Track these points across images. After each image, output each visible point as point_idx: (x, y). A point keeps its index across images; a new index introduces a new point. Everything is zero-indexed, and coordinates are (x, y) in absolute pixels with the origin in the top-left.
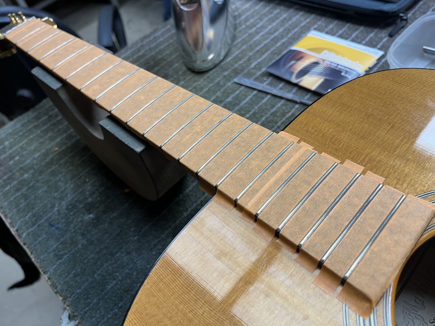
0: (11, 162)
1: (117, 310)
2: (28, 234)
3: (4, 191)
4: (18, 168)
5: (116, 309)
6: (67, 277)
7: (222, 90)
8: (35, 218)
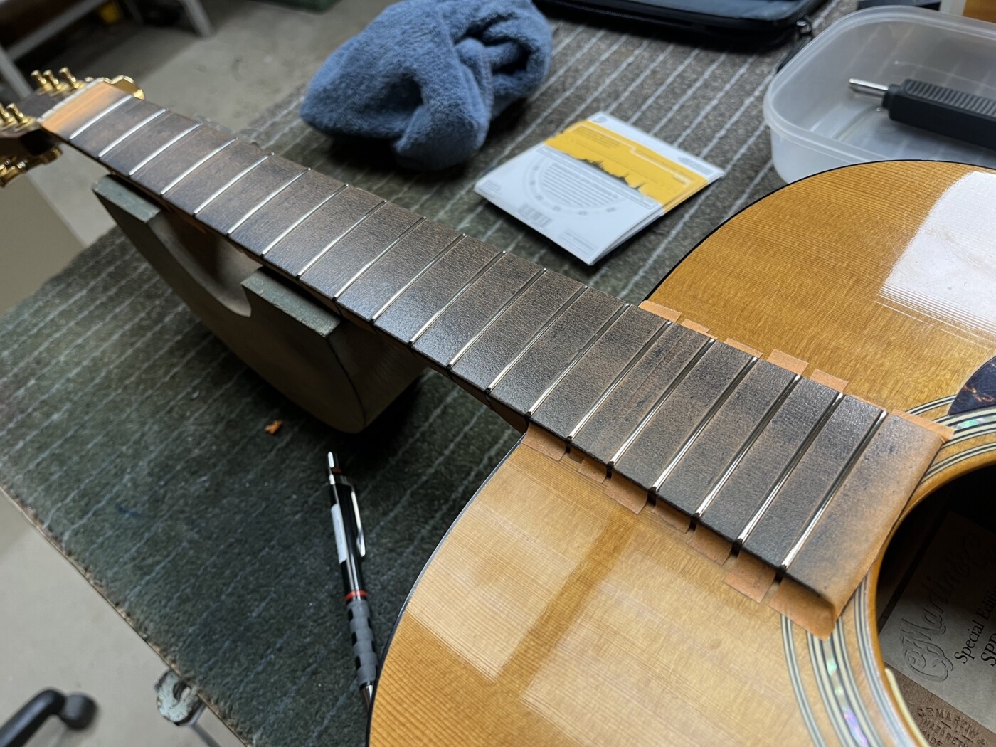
0: (21, 392)
1: (272, 656)
2: (76, 533)
3: (11, 453)
4: (36, 404)
5: (270, 654)
6: (165, 606)
8: (86, 499)
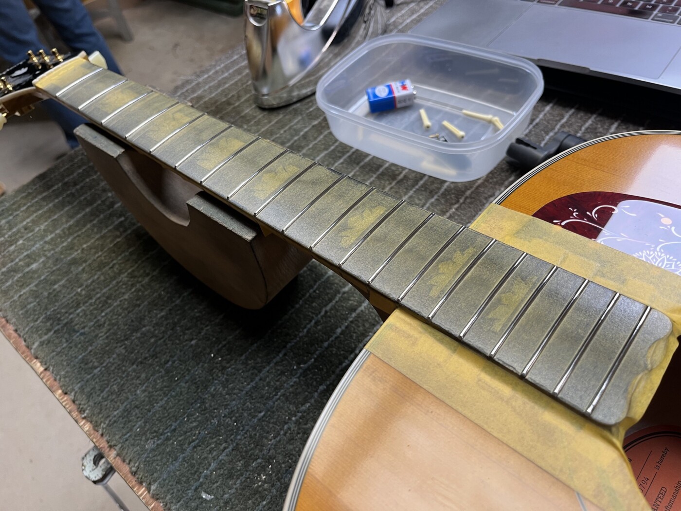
0: (12, 248)
1: (169, 434)
2: (42, 344)
4: (22, 257)
5: (168, 432)
6: (99, 395)
7: (311, 146)
8: (51, 321)
